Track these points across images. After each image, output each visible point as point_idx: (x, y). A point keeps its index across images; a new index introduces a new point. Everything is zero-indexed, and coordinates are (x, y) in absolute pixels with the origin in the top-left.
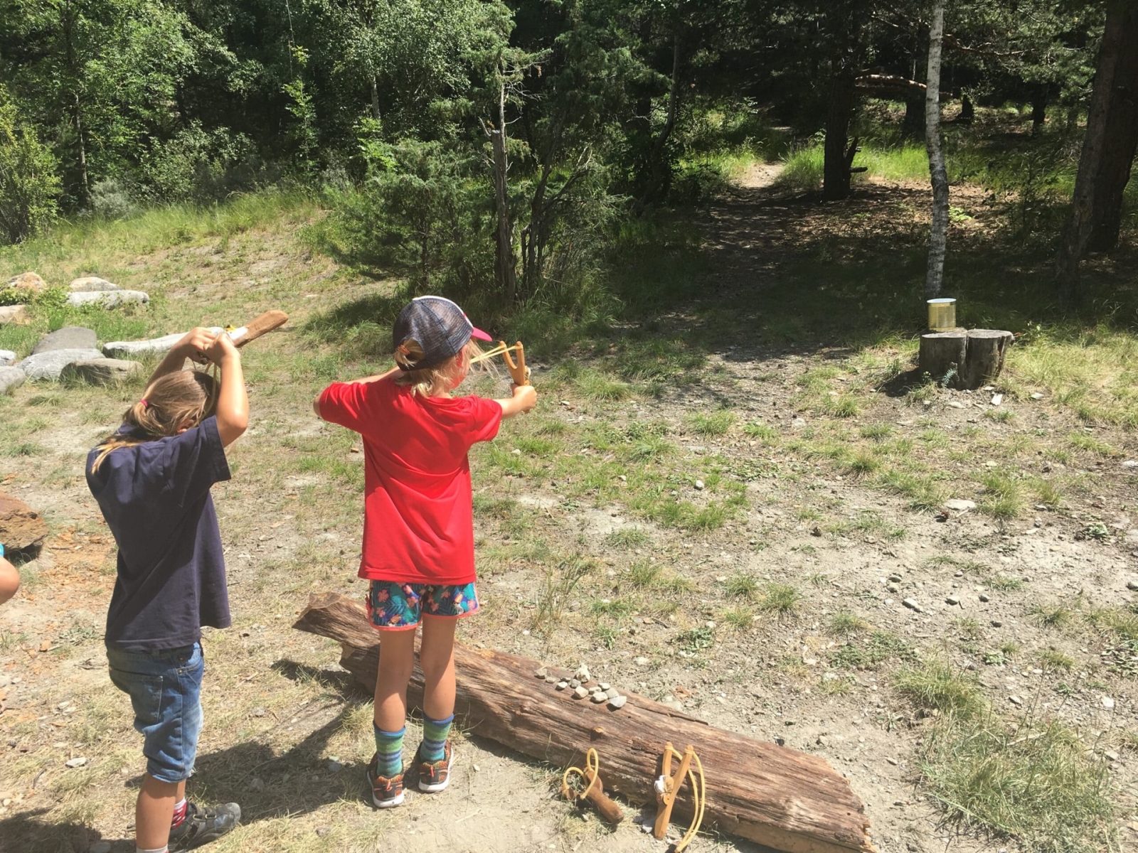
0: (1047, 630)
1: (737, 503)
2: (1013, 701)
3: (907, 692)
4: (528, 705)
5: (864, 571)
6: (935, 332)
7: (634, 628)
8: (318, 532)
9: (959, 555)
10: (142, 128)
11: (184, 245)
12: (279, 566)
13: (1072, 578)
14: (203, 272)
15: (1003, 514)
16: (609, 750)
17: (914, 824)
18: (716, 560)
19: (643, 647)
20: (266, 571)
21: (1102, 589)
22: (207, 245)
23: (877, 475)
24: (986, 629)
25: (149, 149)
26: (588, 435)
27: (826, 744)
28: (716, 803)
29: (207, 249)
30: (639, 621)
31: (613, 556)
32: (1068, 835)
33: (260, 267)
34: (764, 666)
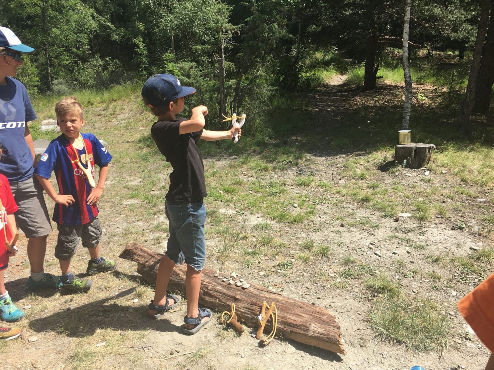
0: (433, 265)
1: (310, 213)
2: (414, 292)
3: (370, 287)
4: (210, 287)
5: (360, 240)
6: (402, 144)
7: (260, 261)
8: (134, 222)
9: (401, 235)
10: (75, 58)
11: (90, 106)
12: (117, 235)
13: (447, 245)
14: (97, 118)
15: (422, 219)
16: (241, 305)
17: (364, 337)
18: (299, 236)
19: (263, 268)
20: (111, 237)
21: (459, 249)
22: (100, 107)
23: (371, 203)
24: (407, 264)
25: (78, 66)
26: (252, 185)
27: (333, 306)
28: (282, 325)
29: (100, 109)
30: (263, 258)
31: (256, 233)
32: (427, 342)
33: (122, 116)
34: (312, 276)
